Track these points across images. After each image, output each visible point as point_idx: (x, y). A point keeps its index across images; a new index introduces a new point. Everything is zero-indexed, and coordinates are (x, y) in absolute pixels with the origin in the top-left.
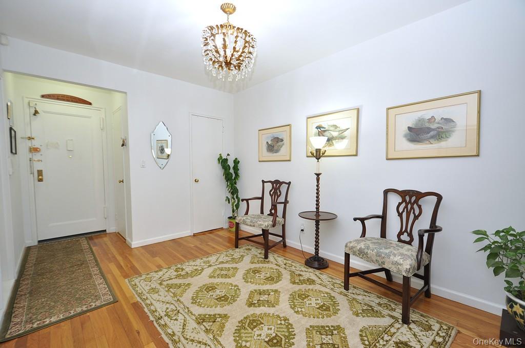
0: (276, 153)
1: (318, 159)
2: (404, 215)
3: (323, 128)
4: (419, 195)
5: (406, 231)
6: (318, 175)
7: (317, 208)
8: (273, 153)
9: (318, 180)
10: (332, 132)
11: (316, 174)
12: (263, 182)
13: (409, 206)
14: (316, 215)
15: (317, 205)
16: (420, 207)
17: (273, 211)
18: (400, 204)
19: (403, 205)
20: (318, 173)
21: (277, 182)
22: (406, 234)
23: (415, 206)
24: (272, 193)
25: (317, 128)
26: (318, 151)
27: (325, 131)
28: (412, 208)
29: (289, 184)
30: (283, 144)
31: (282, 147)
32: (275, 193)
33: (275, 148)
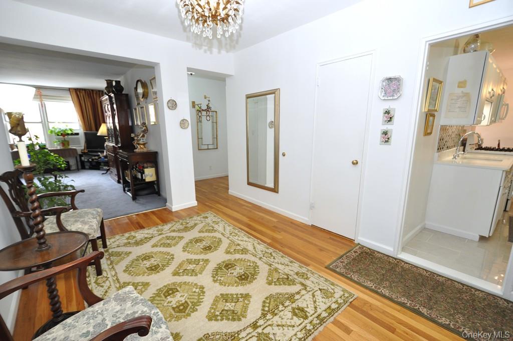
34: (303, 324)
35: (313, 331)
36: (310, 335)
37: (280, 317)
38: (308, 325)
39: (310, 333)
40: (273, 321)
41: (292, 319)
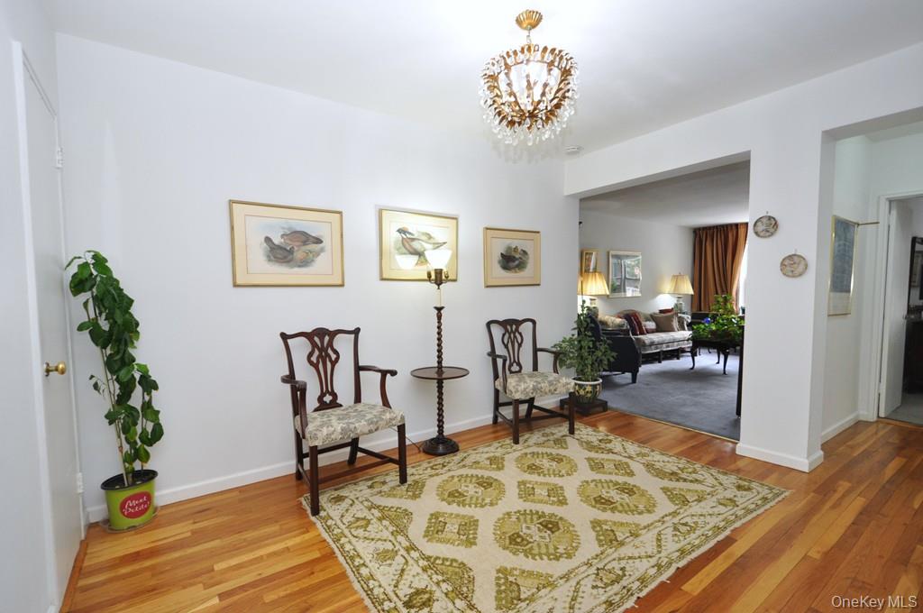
0: (299, 266)
1: (439, 285)
2: (510, 345)
3: (410, 233)
4: (518, 323)
5: (514, 361)
6: (439, 309)
7: (440, 362)
8: (292, 267)
9: (439, 317)
10: (423, 243)
11: (436, 308)
12: (285, 337)
13: (512, 336)
14: (437, 373)
15: (440, 357)
16: (520, 334)
17: (328, 399)
18: (504, 335)
19: (507, 335)
20: (438, 306)
21: (321, 332)
22: (515, 364)
23: (517, 334)
24: (314, 359)
25: (400, 231)
26: (439, 272)
27: (413, 240)
28: (515, 337)
29: (356, 332)
30: (322, 250)
31: (318, 255)
32: (324, 357)
33: (299, 255)
34: (395, 599)
35: (379, 608)
36: (373, 603)
37: (418, 574)
38: (392, 605)
39: (377, 604)
40: (412, 565)
41: (410, 587)
